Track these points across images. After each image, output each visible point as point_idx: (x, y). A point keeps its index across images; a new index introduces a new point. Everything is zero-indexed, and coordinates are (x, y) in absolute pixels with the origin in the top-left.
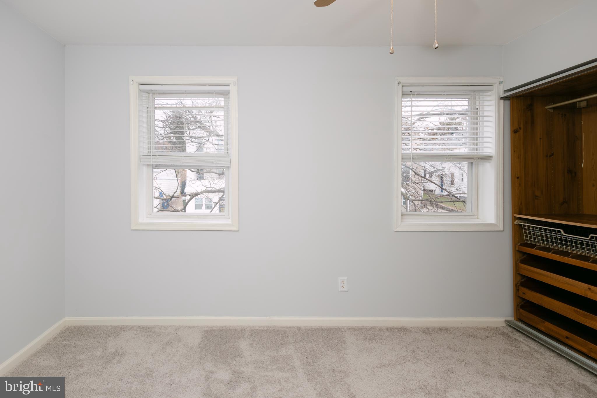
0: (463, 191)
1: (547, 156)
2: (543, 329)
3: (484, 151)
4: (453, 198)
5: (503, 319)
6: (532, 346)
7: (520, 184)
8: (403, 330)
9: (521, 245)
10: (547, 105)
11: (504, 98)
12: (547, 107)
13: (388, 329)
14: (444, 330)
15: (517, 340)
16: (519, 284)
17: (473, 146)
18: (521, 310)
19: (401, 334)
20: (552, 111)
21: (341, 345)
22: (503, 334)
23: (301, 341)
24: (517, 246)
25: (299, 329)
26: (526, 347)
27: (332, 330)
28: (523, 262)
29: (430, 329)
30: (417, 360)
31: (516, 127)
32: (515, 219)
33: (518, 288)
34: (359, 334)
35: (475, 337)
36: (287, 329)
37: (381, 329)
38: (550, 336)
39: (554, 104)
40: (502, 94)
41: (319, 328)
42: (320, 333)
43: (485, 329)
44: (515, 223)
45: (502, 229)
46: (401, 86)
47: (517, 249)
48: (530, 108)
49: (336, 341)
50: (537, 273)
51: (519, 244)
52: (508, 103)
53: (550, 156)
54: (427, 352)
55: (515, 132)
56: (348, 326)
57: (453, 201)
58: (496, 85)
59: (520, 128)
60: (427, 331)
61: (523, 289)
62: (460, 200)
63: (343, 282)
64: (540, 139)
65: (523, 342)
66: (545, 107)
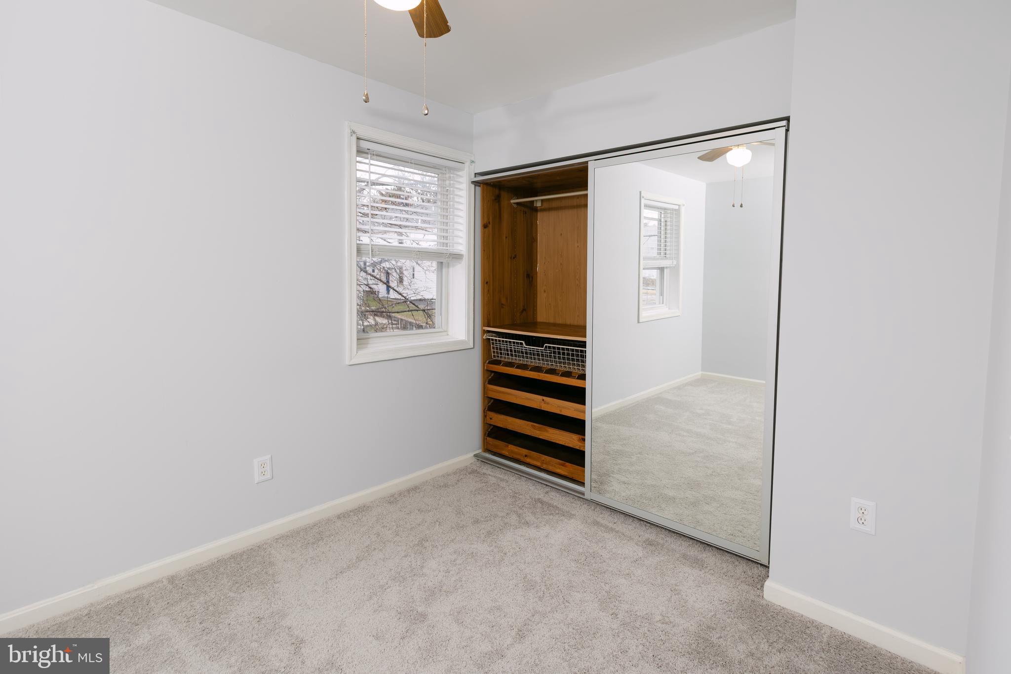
0: (422, 296)
1: (511, 258)
2: (507, 453)
3: (454, 249)
4: (411, 305)
5: (472, 455)
6: (498, 475)
7: (488, 290)
8: (362, 509)
9: (489, 363)
10: (512, 198)
11: (476, 183)
12: (512, 201)
13: (339, 517)
14: (414, 489)
15: (485, 474)
16: (486, 409)
17: (442, 241)
18: (488, 438)
19: (359, 517)
20: (515, 206)
21: (266, 573)
22: (473, 472)
23: (181, 600)
24: (486, 365)
25: (172, 579)
26: (493, 479)
27: (245, 554)
28: (490, 382)
29: (396, 496)
30: (384, 543)
31: (486, 220)
32: (485, 332)
33: (485, 414)
34: (295, 541)
35: (446, 486)
36: (144, 591)
37: (329, 521)
38: (514, 459)
39: (517, 199)
40: (472, 177)
41: (216, 560)
42: (222, 569)
43: (455, 473)
44: (484, 337)
45: (472, 347)
46: (354, 138)
47: (485, 367)
48: (498, 199)
49: (255, 570)
50: (503, 393)
51: (488, 362)
52: (479, 189)
53: (514, 258)
54: (395, 527)
55: (485, 226)
56: (274, 537)
57: (411, 311)
58: (467, 164)
59: (489, 222)
60: (392, 499)
61: (491, 414)
62: (418, 308)
63: (263, 465)
64: (506, 237)
65: (491, 474)
66: (510, 201)
